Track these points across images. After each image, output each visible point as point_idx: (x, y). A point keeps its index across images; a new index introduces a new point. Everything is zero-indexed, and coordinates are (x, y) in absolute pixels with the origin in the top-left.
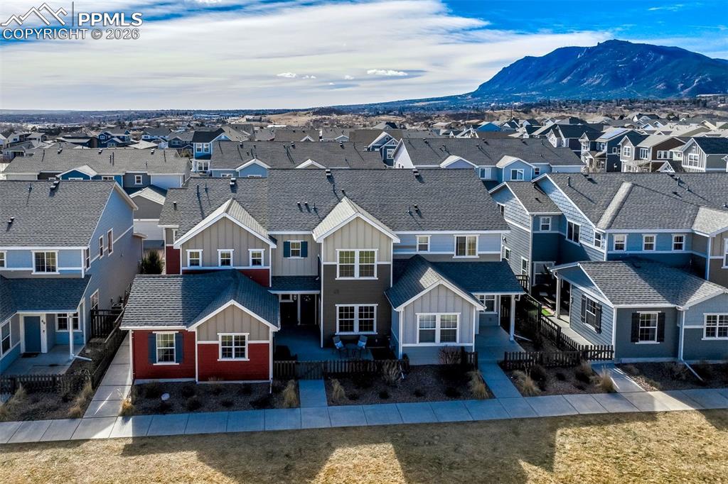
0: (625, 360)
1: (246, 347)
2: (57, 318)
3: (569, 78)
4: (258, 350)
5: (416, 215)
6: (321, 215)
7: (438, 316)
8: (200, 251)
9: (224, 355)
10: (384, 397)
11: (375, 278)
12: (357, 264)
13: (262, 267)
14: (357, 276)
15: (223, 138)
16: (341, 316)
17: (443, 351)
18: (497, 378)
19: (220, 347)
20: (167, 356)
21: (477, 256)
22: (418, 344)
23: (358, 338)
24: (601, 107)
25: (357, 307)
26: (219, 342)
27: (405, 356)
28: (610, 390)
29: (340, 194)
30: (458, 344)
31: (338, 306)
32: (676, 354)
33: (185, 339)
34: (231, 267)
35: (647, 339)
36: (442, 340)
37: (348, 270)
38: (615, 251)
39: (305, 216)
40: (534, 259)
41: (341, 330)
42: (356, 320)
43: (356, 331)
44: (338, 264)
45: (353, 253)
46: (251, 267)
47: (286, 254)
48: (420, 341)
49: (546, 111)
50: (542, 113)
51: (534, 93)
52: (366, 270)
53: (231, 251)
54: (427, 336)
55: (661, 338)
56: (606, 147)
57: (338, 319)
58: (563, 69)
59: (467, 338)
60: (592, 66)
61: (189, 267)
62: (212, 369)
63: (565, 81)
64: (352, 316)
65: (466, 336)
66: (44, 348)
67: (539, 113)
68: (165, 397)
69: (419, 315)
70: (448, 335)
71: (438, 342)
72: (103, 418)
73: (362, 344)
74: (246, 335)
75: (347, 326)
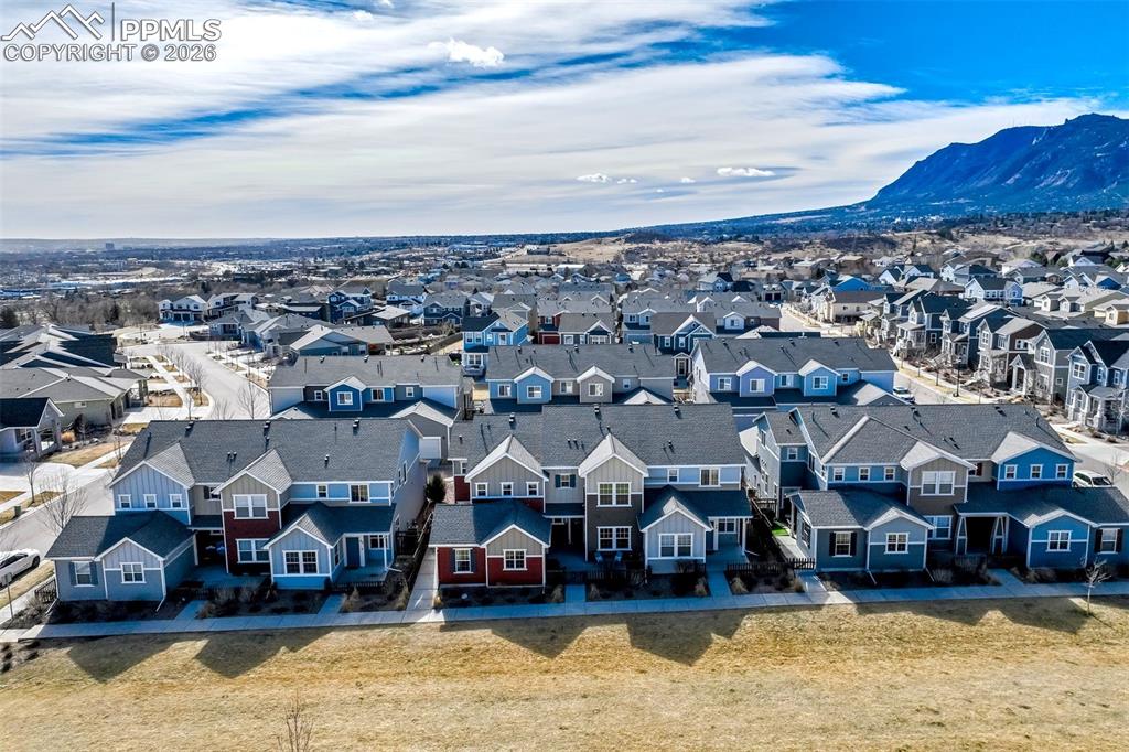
0: (823, 570)
1: (525, 560)
2: (370, 539)
3: (1017, 176)
4: (534, 562)
5: (668, 450)
6: (587, 451)
7: (676, 536)
8: (486, 484)
9: (508, 566)
10: (629, 596)
11: (630, 505)
12: (614, 494)
13: (537, 496)
14: (614, 504)
15: (498, 325)
16: (602, 536)
17: (680, 564)
18: (717, 582)
19: (505, 560)
20: (464, 566)
21: (719, 486)
22: (660, 558)
23: (615, 553)
24: (1058, 224)
25: (614, 528)
26: (504, 556)
27: (649, 566)
28: (800, 591)
29: (606, 431)
30: (692, 557)
31: (599, 528)
32: (865, 565)
33: (478, 554)
34: (512, 496)
35: (843, 553)
36: (679, 555)
37: (606, 499)
38: (834, 481)
39: (574, 452)
40: (781, 485)
41: (602, 547)
42: (614, 539)
43: (614, 548)
44: (599, 494)
45: (611, 485)
46: (528, 496)
47: (558, 485)
48: (662, 555)
49: (973, 232)
50: (968, 235)
51: (961, 201)
52: (622, 499)
53: (512, 483)
54: (667, 551)
55: (853, 553)
56: (968, 329)
57: (599, 539)
58: (1008, 163)
59: (698, 553)
60: (1055, 156)
61: (477, 497)
62: (499, 576)
63: (1010, 181)
64: (611, 536)
65: (698, 551)
66: (363, 563)
67: (962, 237)
68: (465, 596)
69: (660, 535)
70: (684, 551)
71: (676, 556)
72: (420, 610)
73: (618, 558)
74: (525, 550)
75: (607, 544)
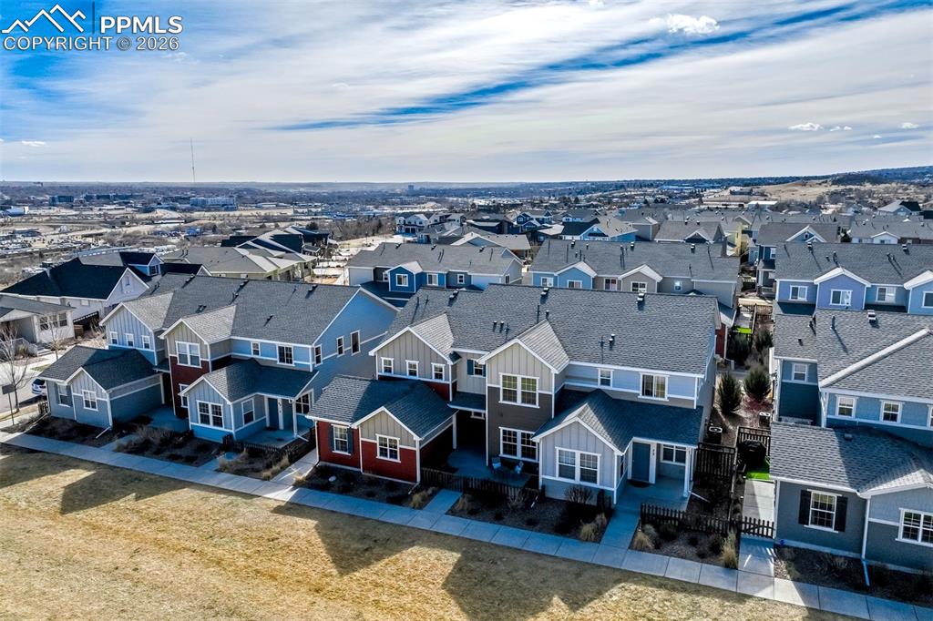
0: (788, 542)
1: (398, 450)
4: (408, 455)
5: (607, 346)
6: (509, 336)
7: (578, 453)
8: (392, 359)
9: (381, 454)
10: (498, 518)
11: (537, 406)
12: (519, 390)
13: (443, 381)
14: (519, 403)
16: (504, 439)
17: (576, 490)
18: (625, 527)
19: (378, 447)
20: (342, 446)
21: (666, 399)
22: (557, 478)
23: (517, 462)
25: (519, 432)
26: (377, 442)
27: (543, 487)
28: (730, 565)
29: (543, 315)
30: (598, 485)
31: (502, 429)
33: (354, 435)
34: (417, 378)
35: (821, 523)
36: (582, 479)
37: (510, 395)
38: (837, 416)
39: (496, 335)
41: (505, 452)
42: (519, 445)
43: (519, 456)
44: (502, 388)
45: (515, 379)
46: (433, 380)
47: (470, 372)
48: (560, 476)
52: (528, 397)
53: (417, 363)
54: (566, 471)
55: (841, 525)
57: (502, 442)
59: (609, 481)
61: (383, 373)
62: (373, 465)
64: (515, 441)
65: (607, 478)
66: (281, 426)
68: (332, 479)
69: (558, 449)
70: (589, 475)
71: (577, 480)
72: (281, 485)
73: (518, 469)
74: (398, 439)
75: (510, 449)
